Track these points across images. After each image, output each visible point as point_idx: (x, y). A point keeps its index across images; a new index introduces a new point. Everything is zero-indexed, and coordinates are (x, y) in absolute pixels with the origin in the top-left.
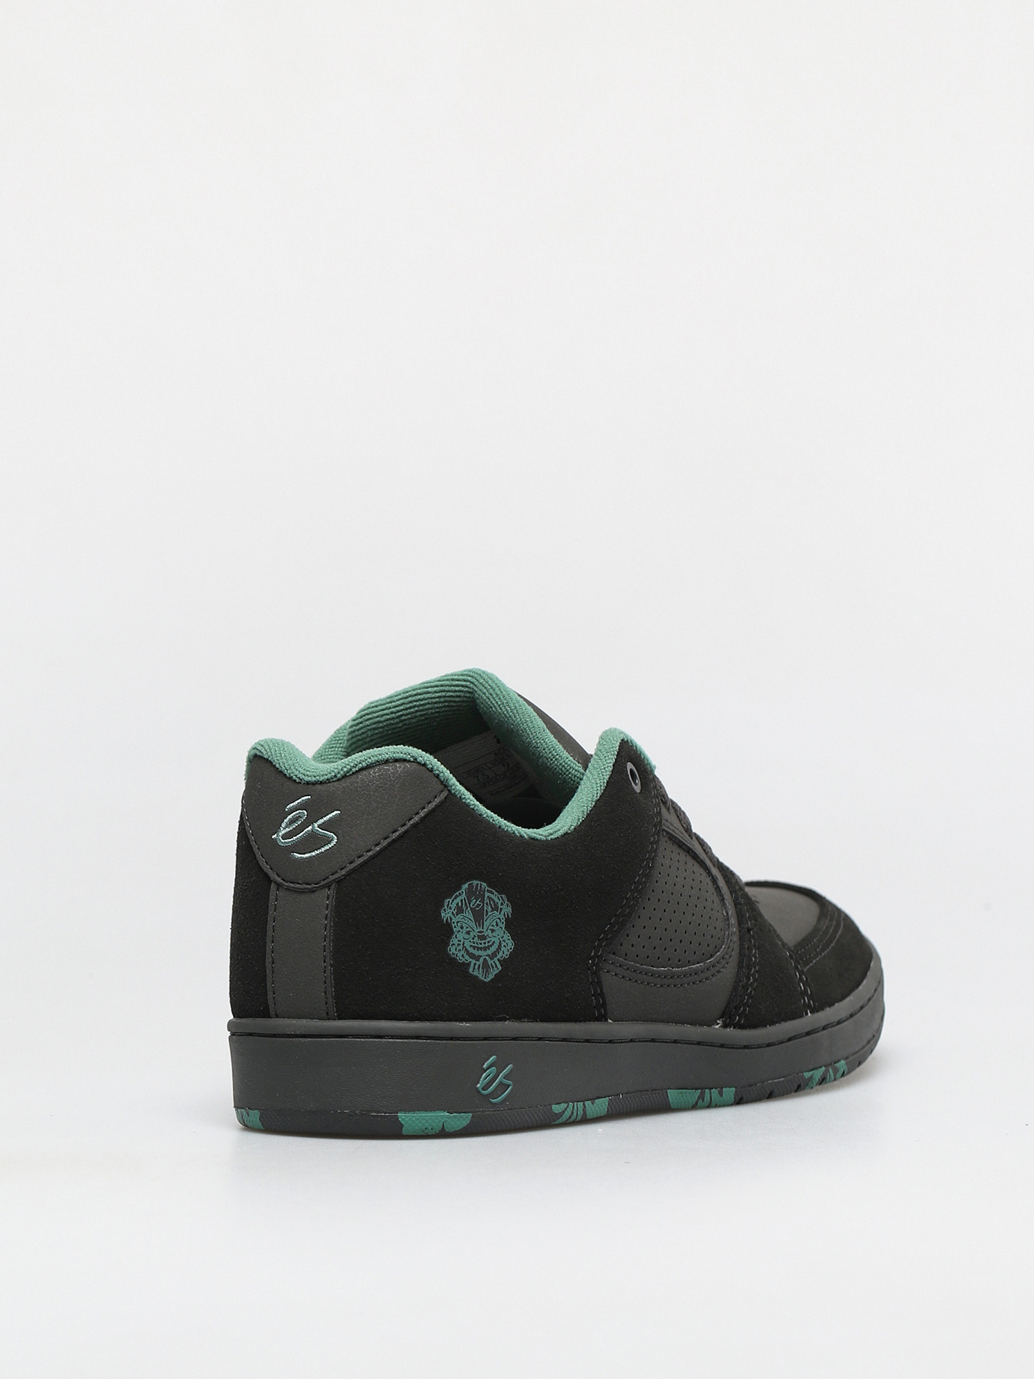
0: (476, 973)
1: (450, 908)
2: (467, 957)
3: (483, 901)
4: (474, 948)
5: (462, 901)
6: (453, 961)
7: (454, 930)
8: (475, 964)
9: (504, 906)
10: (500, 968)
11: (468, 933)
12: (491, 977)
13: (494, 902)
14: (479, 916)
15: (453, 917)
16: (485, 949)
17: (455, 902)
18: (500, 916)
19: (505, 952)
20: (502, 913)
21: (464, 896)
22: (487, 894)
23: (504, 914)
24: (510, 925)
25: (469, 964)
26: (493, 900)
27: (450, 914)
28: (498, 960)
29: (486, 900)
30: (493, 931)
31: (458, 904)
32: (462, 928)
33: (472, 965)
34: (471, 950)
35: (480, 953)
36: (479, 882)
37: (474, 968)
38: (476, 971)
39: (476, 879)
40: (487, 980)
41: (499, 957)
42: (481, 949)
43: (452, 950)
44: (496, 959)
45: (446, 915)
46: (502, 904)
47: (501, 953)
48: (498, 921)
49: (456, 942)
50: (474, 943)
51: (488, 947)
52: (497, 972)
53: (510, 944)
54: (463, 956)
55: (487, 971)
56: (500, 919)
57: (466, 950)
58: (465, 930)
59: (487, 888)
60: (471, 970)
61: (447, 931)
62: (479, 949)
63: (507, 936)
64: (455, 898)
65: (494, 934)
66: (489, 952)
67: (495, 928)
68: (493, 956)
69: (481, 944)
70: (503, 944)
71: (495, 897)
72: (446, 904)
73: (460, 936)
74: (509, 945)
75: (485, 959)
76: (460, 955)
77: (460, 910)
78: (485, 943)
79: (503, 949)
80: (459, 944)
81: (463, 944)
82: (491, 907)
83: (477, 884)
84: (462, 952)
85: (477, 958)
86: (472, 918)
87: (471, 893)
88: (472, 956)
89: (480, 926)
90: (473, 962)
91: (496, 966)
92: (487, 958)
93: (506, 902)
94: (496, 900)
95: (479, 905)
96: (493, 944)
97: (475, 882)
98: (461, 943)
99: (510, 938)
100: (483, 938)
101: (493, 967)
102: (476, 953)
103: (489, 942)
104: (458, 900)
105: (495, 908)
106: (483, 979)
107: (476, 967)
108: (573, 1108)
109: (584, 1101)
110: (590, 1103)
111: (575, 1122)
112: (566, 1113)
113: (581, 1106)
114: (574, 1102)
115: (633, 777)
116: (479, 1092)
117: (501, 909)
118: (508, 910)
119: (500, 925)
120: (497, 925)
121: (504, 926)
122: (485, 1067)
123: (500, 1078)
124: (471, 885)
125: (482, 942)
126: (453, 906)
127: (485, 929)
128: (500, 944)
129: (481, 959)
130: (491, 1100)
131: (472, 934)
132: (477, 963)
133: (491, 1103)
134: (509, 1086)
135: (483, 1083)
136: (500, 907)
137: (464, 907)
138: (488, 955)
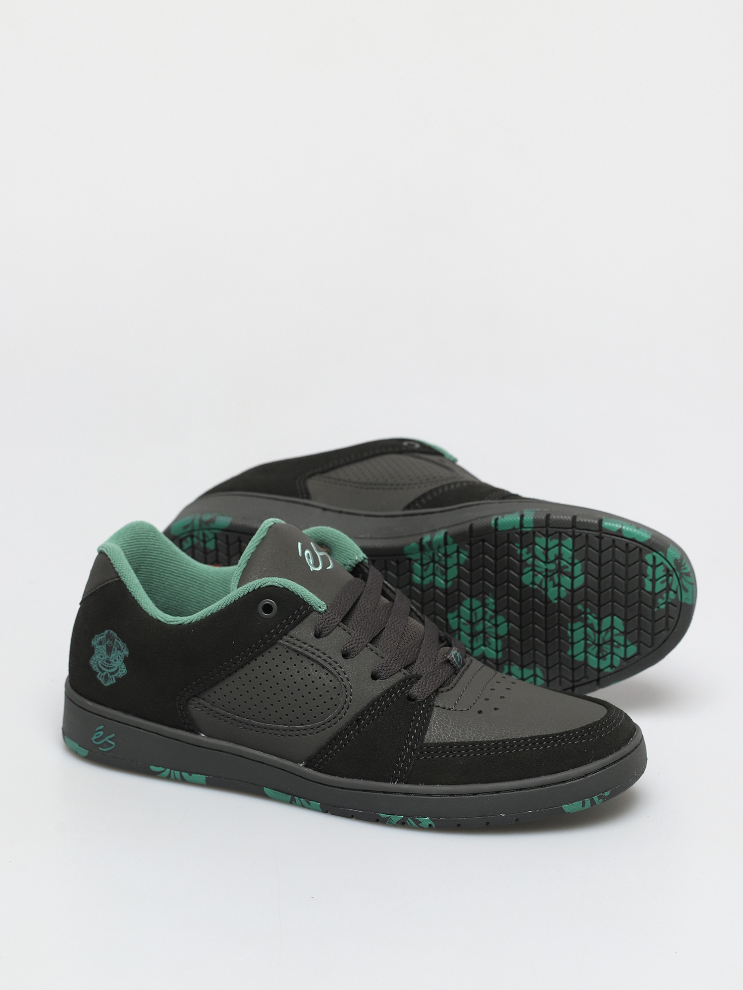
0: (100, 679)
1: (97, 640)
2: (97, 669)
3: (113, 643)
4: (102, 665)
5: (103, 638)
6: (89, 667)
7: (95, 652)
8: (101, 674)
9: (125, 650)
10: (115, 681)
11: (102, 656)
12: (108, 684)
13: (119, 645)
14: (109, 650)
15: (96, 645)
16: (108, 668)
17: (100, 638)
18: (121, 654)
20: (123, 653)
21: (104, 636)
22: (116, 640)
23: (124, 654)
24: (126, 661)
25: (97, 673)
27: (96, 643)
28: (115, 677)
29: (115, 643)
30: (115, 660)
31: (101, 640)
32: (99, 652)
33: (99, 674)
34: (101, 666)
36: (113, 632)
37: (100, 676)
38: (100, 677)
40: (106, 685)
41: (115, 675)
42: (106, 668)
43: (91, 662)
44: (113, 676)
45: (94, 643)
46: (123, 648)
47: (117, 674)
49: (94, 658)
50: (103, 663)
51: (110, 668)
52: (112, 683)
53: (125, 671)
54: (96, 667)
55: (107, 680)
56: (121, 656)
57: (98, 665)
58: (100, 655)
59: (117, 637)
60: (98, 676)
61: (92, 651)
62: (104, 667)
63: (123, 666)
64: (101, 635)
65: (115, 662)
67: (117, 659)
68: (112, 674)
70: (120, 669)
71: (120, 643)
72: (95, 637)
73: (97, 657)
74: (123, 671)
75: (107, 674)
76: (94, 666)
77: (100, 643)
79: (119, 672)
80: (95, 661)
81: (97, 661)
82: (117, 648)
83: (112, 633)
84: (96, 665)
85: (103, 672)
86: (105, 650)
87: (108, 636)
88: (100, 669)
89: (108, 655)
90: (100, 673)
91: (113, 680)
92: (108, 674)
93: (126, 648)
94: (121, 645)
95: (110, 644)
96: (113, 667)
97: (111, 632)
99: (125, 668)
100: (109, 662)
101: (110, 679)
102: (103, 669)
103: (111, 665)
104: (101, 637)
105: (119, 649)
106: (103, 683)
107: (101, 676)
108: (170, 772)
109: (181, 771)
110: (186, 774)
111: (175, 780)
112: (163, 773)
113: (177, 773)
114: (171, 769)
115: (268, 608)
116: (92, 742)
117: (122, 651)
118: (126, 653)
119: (121, 659)
120: (119, 658)
121: (122, 660)
122: (97, 729)
123: (106, 739)
124: (109, 632)
125: (108, 664)
126: (98, 639)
127: (111, 658)
128: (118, 669)
129: (104, 674)
130: (100, 748)
131: (103, 658)
132: (102, 674)
133: (100, 750)
134: (112, 745)
135: (95, 737)
136: (122, 649)
137: (103, 642)
138: (109, 672)
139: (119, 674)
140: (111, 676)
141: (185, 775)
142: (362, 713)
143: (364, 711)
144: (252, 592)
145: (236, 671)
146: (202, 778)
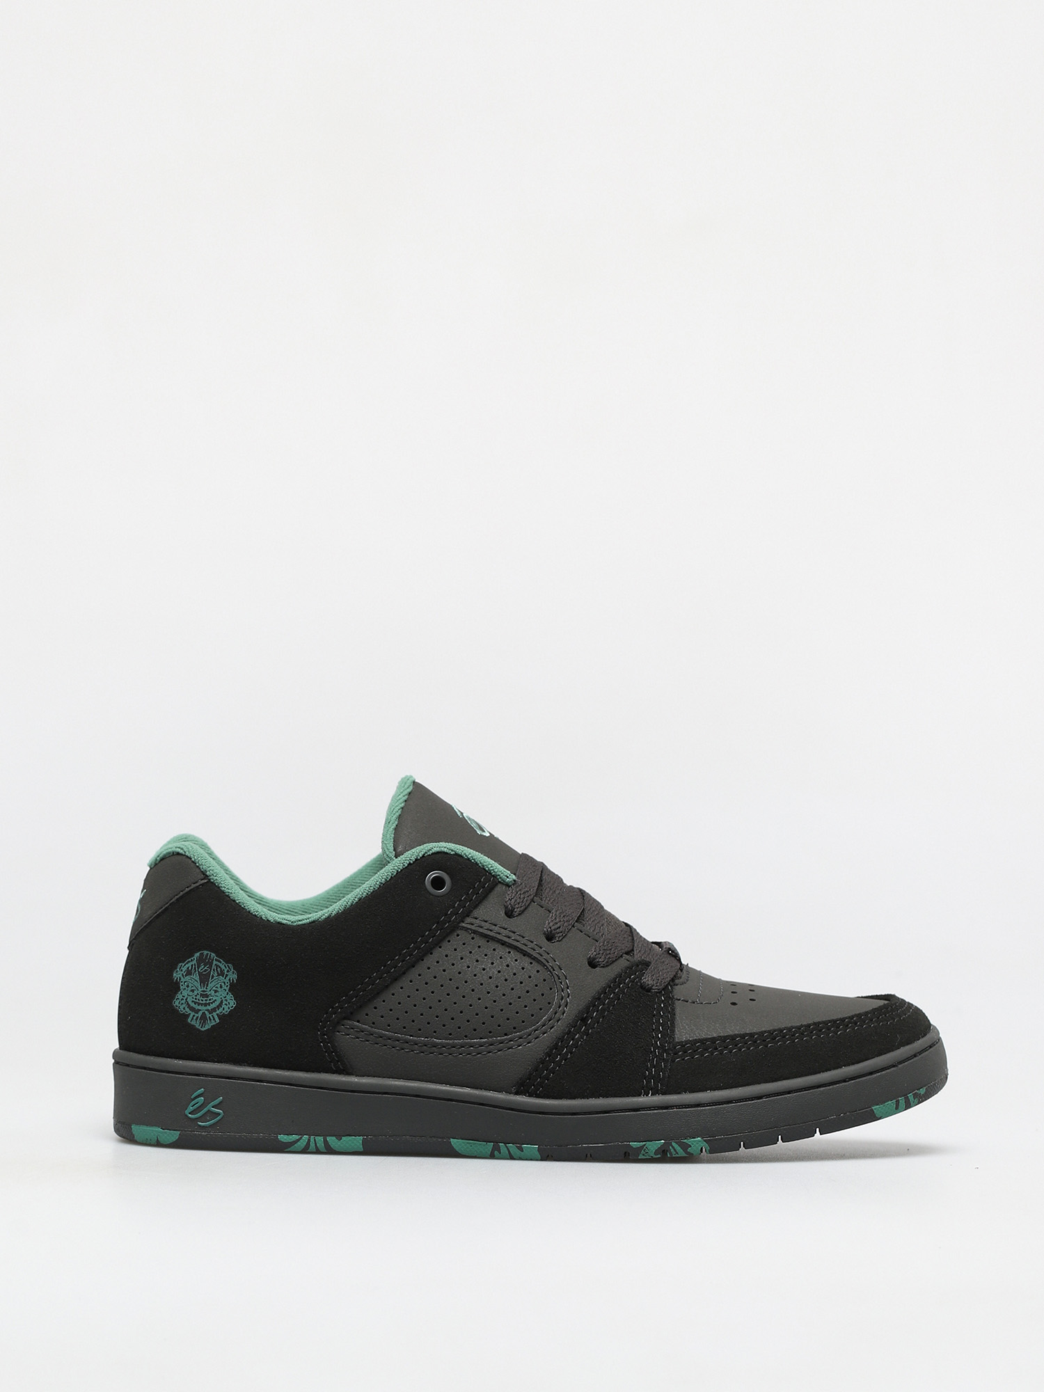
0: (193, 1023)
1: (182, 971)
2: (187, 1010)
3: (210, 967)
4: (195, 1003)
5: (192, 965)
6: (174, 1011)
7: (181, 987)
8: (194, 1016)
9: (230, 973)
10: (218, 1021)
11: (193, 991)
12: (207, 1027)
13: (221, 969)
14: (204, 979)
15: (182, 978)
16: (206, 1005)
17: (187, 966)
18: (225, 981)
19: (226, 1009)
20: (228, 978)
21: (195, 962)
22: (215, 962)
23: (230, 979)
24: (233, 988)
25: (188, 1016)
26: (220, 967)
27: (180, 975)
28: (217, 1014)
29: (214, 967)
30: (216, 991)
31: (188, 968)
32: (188, 986)
33: (191, 1016)
34: (192, 1005)
35: (200, 1007)
36: (209, 953)
37: (193, 1019)
39: (207, 950)
40: (203, 1029)
41: (218, 1012)
42: (202, 1004)
43: (176, 1003)
44: (214, 1014)
45: (177, 975)
46: (228, 971)
47: (221, 1010)
48: (223, 984)
49: (180, 996)
50: (196, 999)
51: (209, 1004)
52: (214, 1024)
54: (184, 1008)
55: (204, 1022)
56: (224, 983)
57: (188, 1004)
58: (190, 989)
59: (216, 958)
60: (189, 1020)
61: (175, 987)
62: (199, 1004)
63: (230, 996)
64: (187, 963)
65: (217, 994)
66: (209, 1008)
67: (219, 989)
68: (214, 1010)
69: (202, 1000)
70: (224, 1002)
71: (223, 965)
72: (179, 967)
73: (185, 993)
74: (231, 1003)
75: (203, 1013)
76: (182, 1007)
77: (189, 973)
78: (206, 1000)
79: (224, 1006)
80: (182, 999)
81: (186, 999)
82: (218, 973)
83: (207, 954)
84: (184, 1005)
85: (197, 1011)
86: (198, 980)
87: (200, 961)
88: (192, 1009)
89: (204, 987)
90: (192, 1014)
91: (214, 1019)
92: (206, 1012)
93: (232, 970)
94: (223, 967)
95: (206, 970)
96: (214, 1002)
97: (205, 952)
98: (185, 998)
99: (233, 998)
100: (205, 996)
101: (210, 1020)
102: (197, 1007)
103: (210, 1000)
104: (190, 965)
105: (222, 974)
106: (200, 1028)
107: (195, 1018)
108: (309, 1140)
109: (325, 1136)
110: (334, 1138)
111: (318, 1152)
112: (299, 1143)
113: (320, 1139)
114: (310, 1136)
115: (438, 883)
116: (186, 1116)
117: (227, 975)
118: (233, 976)
119: (224, 987)
120: (221, 987)
121: (227, 989)
122: (192, 1097)
123: (209, 1107)
124: (202, 954)
125: (204, 999)
126: (184, 969)
127: (208, 990)
128: (222, 1002)
129: (200, 1013)
130: (200, 1123)
131: (196, 992)
132: (196, 1015)
133: (200, 1126)
134: (219, 1114)
135: (191, 1108)
136: (226, 973)
137: (193, 971)
138: (208, 1010)
139: (224, 1009)
140: (210, 1016)
141: (332, 1140)
142: (587, 1010)
143: (590, 1007)
144: (414, 862)
145: (404, 973)
146: (357, 1141)
